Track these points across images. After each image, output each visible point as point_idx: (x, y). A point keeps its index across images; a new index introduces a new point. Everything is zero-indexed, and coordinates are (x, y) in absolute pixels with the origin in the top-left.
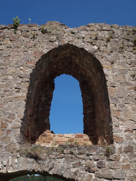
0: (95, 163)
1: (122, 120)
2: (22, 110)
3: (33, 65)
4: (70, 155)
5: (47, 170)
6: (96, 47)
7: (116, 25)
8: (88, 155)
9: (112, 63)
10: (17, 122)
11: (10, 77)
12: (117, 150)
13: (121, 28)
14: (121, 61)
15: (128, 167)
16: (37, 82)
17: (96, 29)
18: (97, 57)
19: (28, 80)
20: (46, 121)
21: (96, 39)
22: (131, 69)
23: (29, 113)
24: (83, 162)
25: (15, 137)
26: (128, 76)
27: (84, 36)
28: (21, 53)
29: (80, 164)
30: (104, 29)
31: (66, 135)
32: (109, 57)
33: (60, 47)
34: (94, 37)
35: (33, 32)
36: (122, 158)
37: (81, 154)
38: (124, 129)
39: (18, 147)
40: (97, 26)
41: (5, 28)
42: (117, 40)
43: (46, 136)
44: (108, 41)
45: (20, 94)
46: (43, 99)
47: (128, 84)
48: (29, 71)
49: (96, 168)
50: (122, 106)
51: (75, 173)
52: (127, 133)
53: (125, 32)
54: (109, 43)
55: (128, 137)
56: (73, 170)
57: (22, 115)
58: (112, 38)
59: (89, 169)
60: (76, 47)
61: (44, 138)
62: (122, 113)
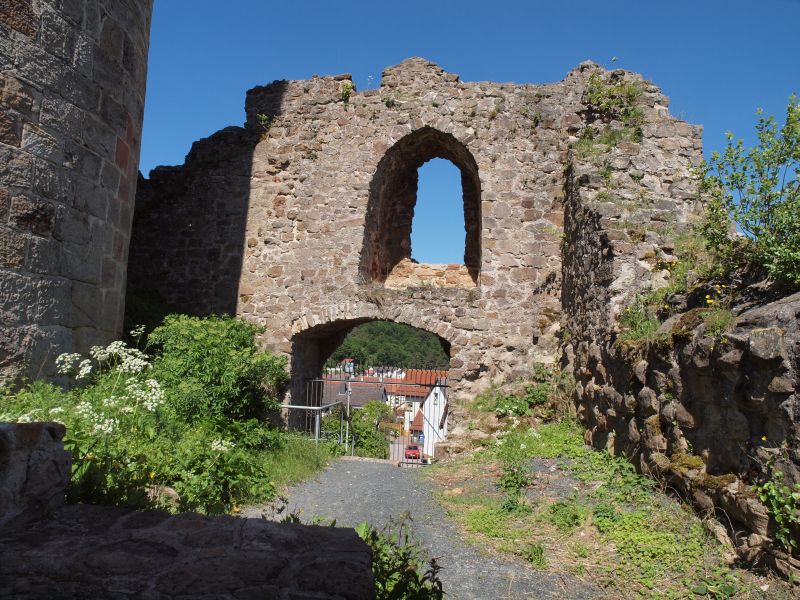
0: (453, 310)
1: (497, 254)
2: (360, 237)
3: (373, 167)
4: (421, 301)
5: (391, 317)
6: (471, 131)
7: (511, 85)
8: (445, 300)
9: (494, 161)
10: (354, 256)
11: (342, 189)
12: (483, 295)
13: (518, 91)
14: (508, 156)
15: (495, 316)
16: (383, 188)
17: (474, 95)
18: (471, 149)
19: (367, 192)
20: (403, 243)
21: (473, 115)
22: (522, 169)
23: (373, 237)
24: (437, 309)
25: (352, 276)
26: (515, 182)
27: (453, 110)
28: (356, 148)
29: (433, 312)
30: (488, 93)
31: (432, 266)
32: (490, 149)
33: (415, 133)
34: (469, 111)
35: (372, 107)
36: (489, 304)
37: (434, 299)
38: (498, 266)
39: (356, 289)
40: (477, 89)
41: (329, 102)
42: (507, 114)
43: (403, 267)
44: (493, 118)
45: (356, 216)
46: (399, 208)
47: (512, 196)
48: (368, 178)
49: (454, 317)
50: (500, 232)
51: (427, 323)
52: (501, 272)
53: (523, 98)
54: (493, 122)
55: (502, 278)
56: (425, 318)
57: (360, 246)
58: (499, 111)
59: (444, 318)
60: (438, 132)
61: (401, 271)
62: (497, 242)
